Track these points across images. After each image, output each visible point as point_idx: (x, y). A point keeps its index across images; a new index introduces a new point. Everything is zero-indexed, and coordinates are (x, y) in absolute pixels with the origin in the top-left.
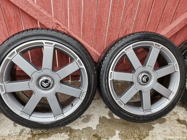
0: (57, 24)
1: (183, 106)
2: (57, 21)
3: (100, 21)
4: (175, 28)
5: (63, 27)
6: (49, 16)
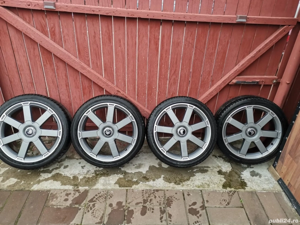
0: (118, 91)
2: (118, 89)
3: (150, 88)
5: (122, 92)
6: (113, 86)
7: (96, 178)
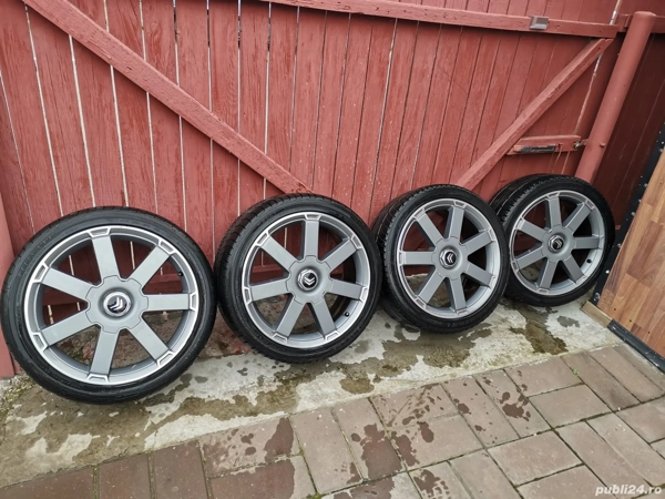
1: (514, 308)
4: (478, 173)
6: (288, 173)
7: (288, 389)
